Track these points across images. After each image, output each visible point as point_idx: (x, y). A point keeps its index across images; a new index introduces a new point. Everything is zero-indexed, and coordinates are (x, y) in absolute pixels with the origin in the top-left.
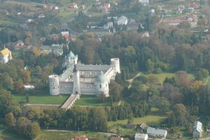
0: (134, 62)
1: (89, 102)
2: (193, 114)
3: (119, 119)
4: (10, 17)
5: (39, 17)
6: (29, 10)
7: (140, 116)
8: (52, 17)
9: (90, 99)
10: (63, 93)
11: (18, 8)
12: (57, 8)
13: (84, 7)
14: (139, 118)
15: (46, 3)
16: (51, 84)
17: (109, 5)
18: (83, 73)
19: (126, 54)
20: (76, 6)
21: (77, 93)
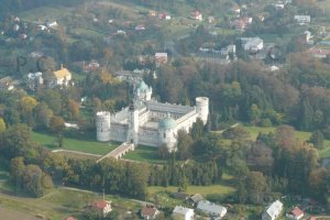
0: (234, 106)
1: (145, 156)
2: (276, 190)
3: (171, 184)
4: (96, 25)
5: (137, 28)
6: (126, 18)
7: (203, 184)
8: (156, 29)
9: (149, 152)
10: (114, 139)
11: (112, 13)
12: (168, 18)
13: (211, 19)
14: (200, 187)
15: (157, 9)
16: (98, 124)
17: (251, 19)
18: (155, 114)
19: (225, 93)
20: (199, 17)
21: (132, 141)
